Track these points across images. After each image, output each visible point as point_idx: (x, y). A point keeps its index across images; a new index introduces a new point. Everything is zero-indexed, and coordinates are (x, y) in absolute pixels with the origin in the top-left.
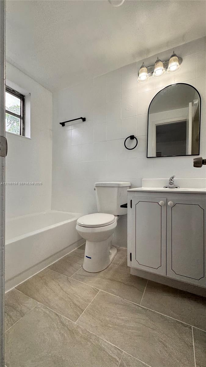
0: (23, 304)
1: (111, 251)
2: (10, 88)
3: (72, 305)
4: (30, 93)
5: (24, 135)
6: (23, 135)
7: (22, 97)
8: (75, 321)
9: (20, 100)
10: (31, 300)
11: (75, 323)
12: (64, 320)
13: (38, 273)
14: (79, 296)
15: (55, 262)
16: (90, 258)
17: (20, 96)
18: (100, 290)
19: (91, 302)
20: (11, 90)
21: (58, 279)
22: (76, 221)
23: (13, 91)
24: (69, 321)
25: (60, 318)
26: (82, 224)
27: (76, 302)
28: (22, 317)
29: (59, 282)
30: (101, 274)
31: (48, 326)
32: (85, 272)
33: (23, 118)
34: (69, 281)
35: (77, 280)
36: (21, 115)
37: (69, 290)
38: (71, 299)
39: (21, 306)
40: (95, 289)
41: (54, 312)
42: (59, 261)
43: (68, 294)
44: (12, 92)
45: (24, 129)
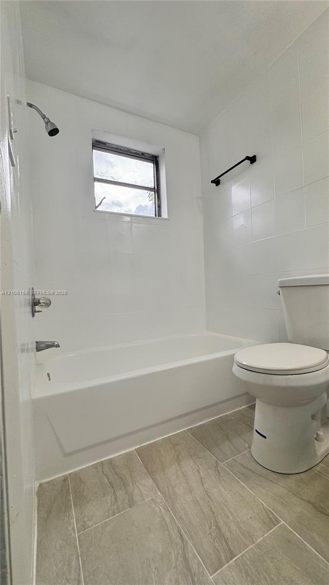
0: (137, 484)
1: (321, 433)
2: (138, 152)
3: (213, 527)
4: (164, 149)
5: (160, 215)
6: (158, 216)
7: (154, 160)
8: (211, 571)
9: (152, 165)
10: (149, 482)
11: (211, 578)
12: (191, 555)
13: (171, 434)
14: (231, 514)
15: (201, 423)
16: (265, 437)
17: (152, 159)
18: (283, 522)
19: (256, 543)
20: (139, 154)
21: (200, 458)
22: (233, 356)
23: (143, 154)
24: (199, 564)
25: (185, 545)
26: (244, 363)
27: (222, 524)
28: (130, 507)
29: (200, 466)
30: (291, 481)
31: (161, 551)
32: (254, 464)
33: (157, 190)
34: (218, 471)
35: (235, 474)
36: (154, 188)
37: (215, 490)
38: (213, 513)
39: (135, 485)
40: (269, 513)
41: (178, 527)
42: (209, 423)
43: (211, 500)
44: (141, 156)
45: (159, 206)
